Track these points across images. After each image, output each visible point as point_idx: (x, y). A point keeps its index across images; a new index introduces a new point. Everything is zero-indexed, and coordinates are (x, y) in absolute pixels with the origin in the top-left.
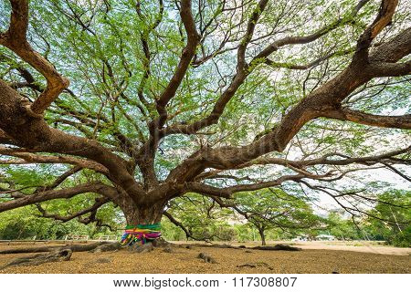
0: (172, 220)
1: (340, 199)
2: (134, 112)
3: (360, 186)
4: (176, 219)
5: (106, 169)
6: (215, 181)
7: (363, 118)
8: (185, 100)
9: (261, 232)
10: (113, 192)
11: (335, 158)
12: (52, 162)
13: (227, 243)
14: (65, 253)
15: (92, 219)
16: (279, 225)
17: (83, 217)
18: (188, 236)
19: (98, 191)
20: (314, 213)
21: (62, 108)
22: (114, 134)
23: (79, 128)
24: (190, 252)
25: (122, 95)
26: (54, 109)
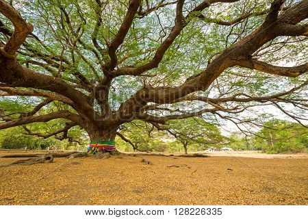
0: (123, 138)
1: (240, 126)
2: (90, 56)
3: (255, 116)
4: (126, 138)
5: (71, 102)
6: (154, 112)
7: (266, 67)
8: (132, 47)
9: (185, 146)
10: (79, 118)
11: (241, 97)
12: (29, 95)
13: (161, 153)
14: (49, 158)
15: (65, 137)
16: (197, 142)
17: (58, 135)
18: (134, 149)
19: (67, 117)
20: (222, 134)
21: (30, 50)
22: (75, 74)
23: (46, 68)
24: (136, 158)
25: (79, 40)
26: (24, 52)
